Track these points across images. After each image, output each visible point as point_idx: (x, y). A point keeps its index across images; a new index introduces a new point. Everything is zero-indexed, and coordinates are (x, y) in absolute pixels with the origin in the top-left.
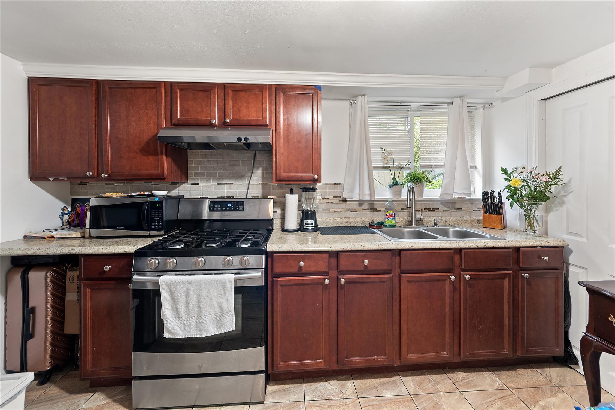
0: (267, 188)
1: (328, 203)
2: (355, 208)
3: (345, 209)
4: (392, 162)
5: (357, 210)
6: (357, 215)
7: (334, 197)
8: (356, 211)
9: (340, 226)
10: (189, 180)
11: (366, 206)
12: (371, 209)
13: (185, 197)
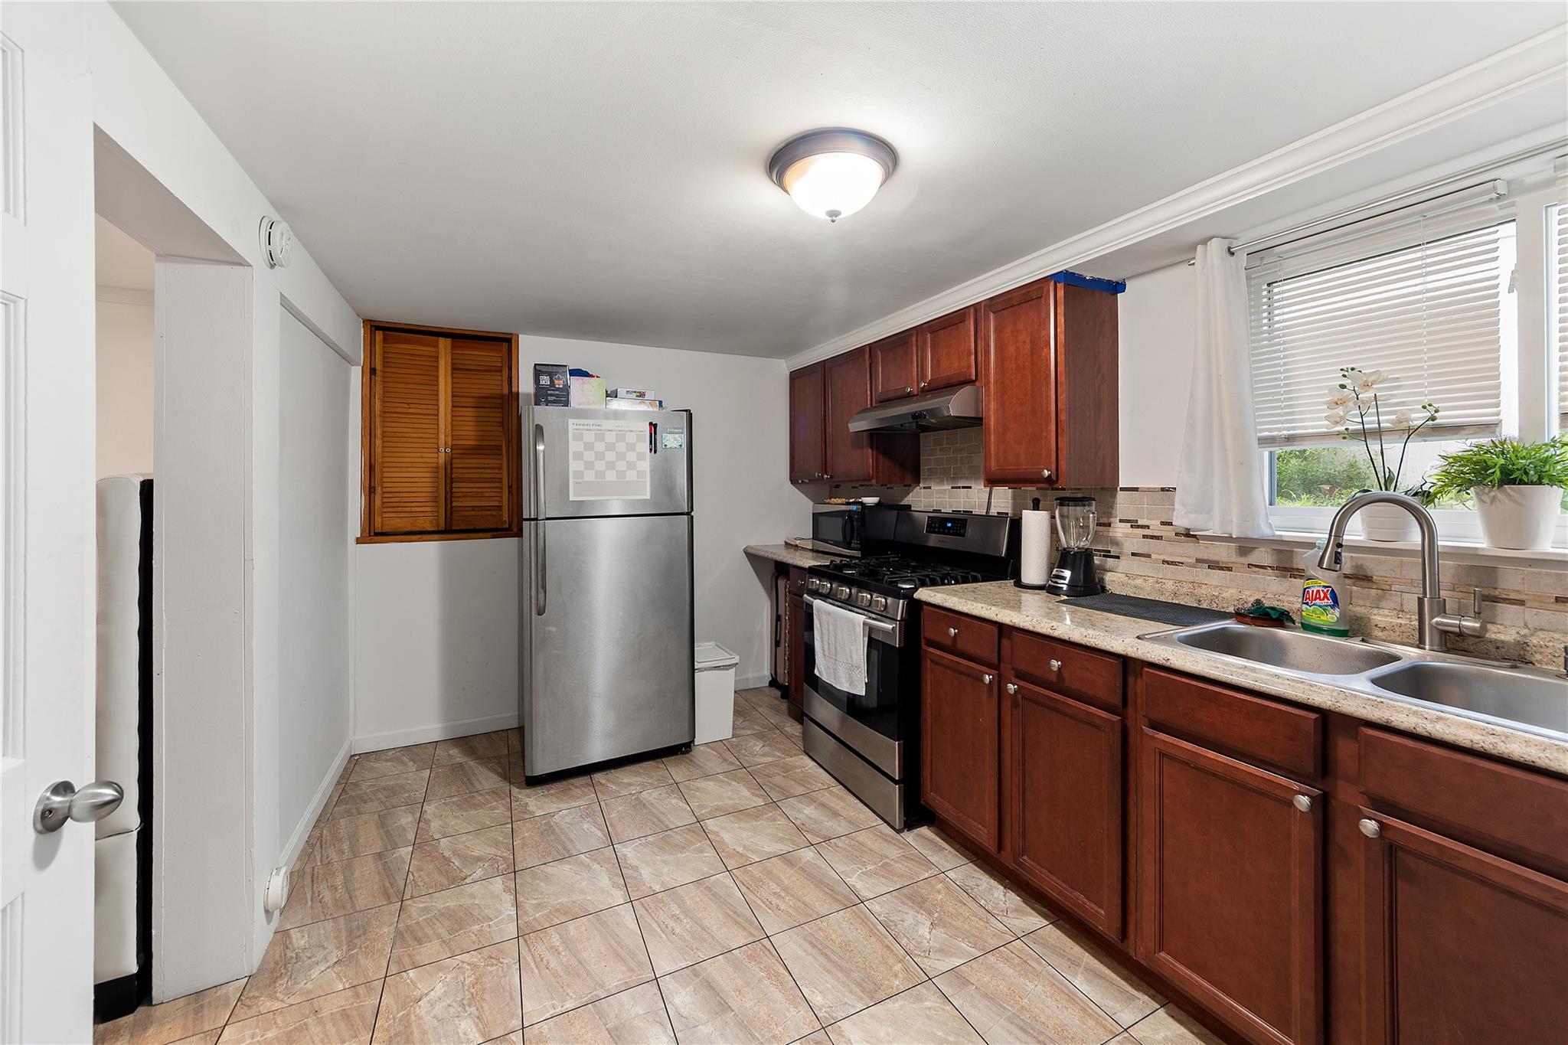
0: (1021, 496)
1: (1144, 536)
2: (1225, 559)
3: (1194, 559)
4: (1371, 415)
5: (1230, 565)
6: (1230, 580)
7: (1163, 523)
8: (1229, 569)
9: (1170, 601)
10: (921, 481)
11: (1262, 556)
12: (1278, 568)
13: (912, 509)
